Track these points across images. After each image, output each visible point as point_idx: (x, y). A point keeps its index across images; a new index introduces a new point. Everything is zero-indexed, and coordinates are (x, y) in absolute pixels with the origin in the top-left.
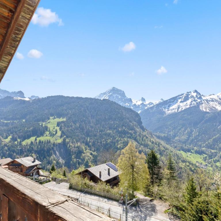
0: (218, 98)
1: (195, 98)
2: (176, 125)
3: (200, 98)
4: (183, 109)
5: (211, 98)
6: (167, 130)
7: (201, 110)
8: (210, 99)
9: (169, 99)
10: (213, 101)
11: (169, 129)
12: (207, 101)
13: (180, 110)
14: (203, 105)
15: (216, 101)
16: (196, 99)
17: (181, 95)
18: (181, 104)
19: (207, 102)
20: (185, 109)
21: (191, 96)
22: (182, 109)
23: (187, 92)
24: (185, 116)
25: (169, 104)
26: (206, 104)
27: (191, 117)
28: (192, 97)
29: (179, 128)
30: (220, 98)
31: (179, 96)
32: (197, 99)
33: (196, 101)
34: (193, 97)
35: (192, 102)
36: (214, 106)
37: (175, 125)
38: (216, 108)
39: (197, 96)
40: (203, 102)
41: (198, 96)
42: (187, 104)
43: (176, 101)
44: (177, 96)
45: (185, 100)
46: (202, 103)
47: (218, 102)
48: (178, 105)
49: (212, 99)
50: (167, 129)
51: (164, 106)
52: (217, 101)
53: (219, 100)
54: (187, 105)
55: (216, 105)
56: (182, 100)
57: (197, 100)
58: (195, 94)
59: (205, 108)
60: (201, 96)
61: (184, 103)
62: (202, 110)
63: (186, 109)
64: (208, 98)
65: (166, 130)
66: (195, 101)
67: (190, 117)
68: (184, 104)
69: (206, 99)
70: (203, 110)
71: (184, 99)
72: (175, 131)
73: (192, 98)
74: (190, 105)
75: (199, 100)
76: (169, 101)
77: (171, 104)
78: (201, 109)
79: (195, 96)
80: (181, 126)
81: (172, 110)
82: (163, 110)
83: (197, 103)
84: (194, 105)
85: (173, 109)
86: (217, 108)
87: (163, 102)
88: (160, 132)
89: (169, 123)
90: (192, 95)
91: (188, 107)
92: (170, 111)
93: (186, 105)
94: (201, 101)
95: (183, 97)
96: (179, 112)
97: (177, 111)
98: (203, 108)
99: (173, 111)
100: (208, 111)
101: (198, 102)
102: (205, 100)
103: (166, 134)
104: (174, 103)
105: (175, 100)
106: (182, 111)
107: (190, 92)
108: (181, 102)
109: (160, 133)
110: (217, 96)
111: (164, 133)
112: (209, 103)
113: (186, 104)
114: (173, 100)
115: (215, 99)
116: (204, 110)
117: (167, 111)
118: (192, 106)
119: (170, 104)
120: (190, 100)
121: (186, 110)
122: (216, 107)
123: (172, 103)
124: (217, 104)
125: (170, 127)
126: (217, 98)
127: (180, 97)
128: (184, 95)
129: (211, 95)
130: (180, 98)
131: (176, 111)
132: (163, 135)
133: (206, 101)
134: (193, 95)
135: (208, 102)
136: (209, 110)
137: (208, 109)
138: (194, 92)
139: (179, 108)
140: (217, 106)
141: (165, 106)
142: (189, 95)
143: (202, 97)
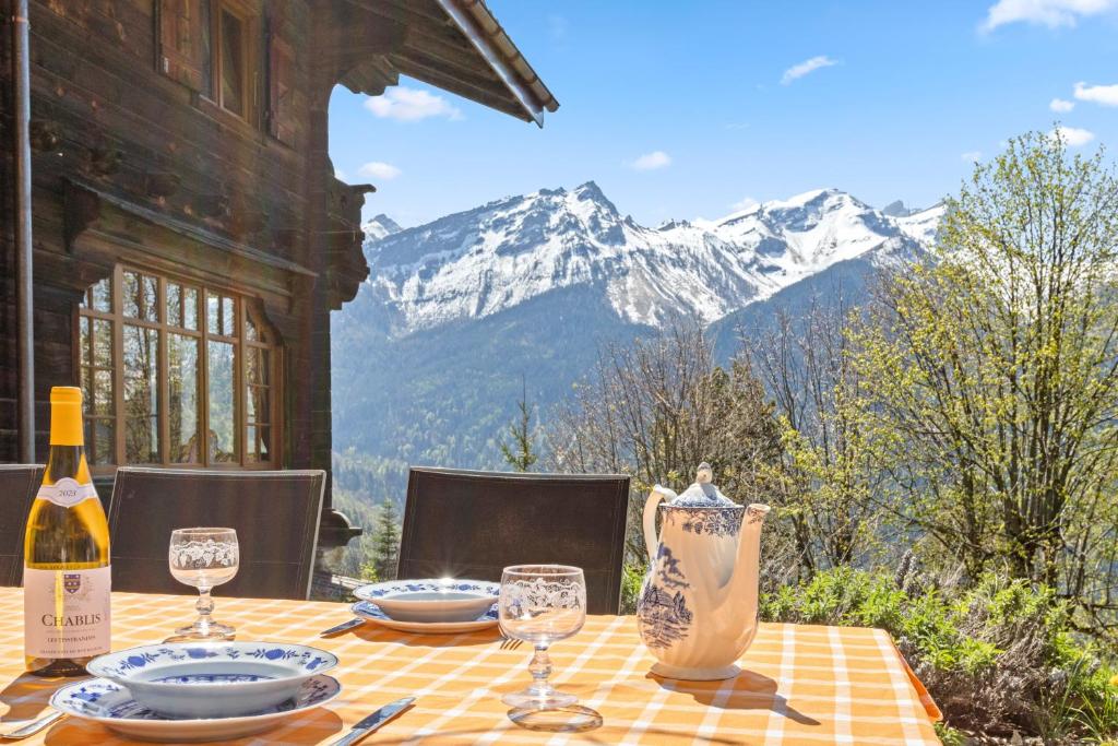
0: (710, 247)
1: (584, 232)
2: (470, 402)
3: (615, 236)
4: (514, 301)
5: (670, 246)
6: (410, 432)
7: (614, 313)
8: (667, 252)
9: (434, 226)
10: (679, 263)
11: (422, 429)
12: (649, 264)
13: (495, 299)
14: (630, 281)
15: (697, 262)
16: (591, 239)
17: (506, 206)
18: (506, 266)
19: (648, 269)
20: (524, 303)
21: (562, 220)
22: (508, 296)
23: (543, 192)
24: (524, 343)
25: (429, 256)
26: (643, 277)
27: (556, 357)
28: (571, 224)
29: (482, 421)
30: (718, 247)
31: (491, 207)
32: (597, 244)
33: (592, 257)
34: (575, 225)
35: (567, 255)
36: (685, 295)
37: (460, 405)
38: (692, 309)
39: (596, 225)
40: (629, 262)
41: (605, 224)
42: (536, 264)
43: (470, 238)
44: (481, 210)
45: (527, 241)
46: (625, 273)
47: (706, 271)
48: (486, 267)
49: (678, 253)
50: (410, 427)
51: (393, 269)
52: (705, 267)
53: (712, 261)
54: (539, 278)
55: (695, 291)
56: (512, 239)
57: (595, 250)
58: (583, 210)
59: (641, 306)
60: (618, 228)
61: (520, 259)
62: (620, 313)
63: (535, 299)
64: (658, 242)
65: (404, 434)
66: (583, 250)
67: (551, 352)
68: (522, 268)
69: (646, 248)
70: (624, 313)
71: (524, 236)
72: (460, 440)
73: (572, 233)
74: (556, 276)
75: (607, 251)
76: (427, 234)
77: (440, 256)
78: (616, 305)
79: (586, 223)
80: (499, 410)
81: (444, 300)
82: (387, 296)
83: (596, 268)
84: (577, 280)
85: (455, 294)
86: (698, 307)
87: (387, 239)
88: (360, 449)
89: (424, 386)
90: (570, 215)
91: (545, 285)
92: (430, 307)
93: (533, 274)
94: (619, 258)
95: (519, 221)
96: (490, 318)
97: (479, 311)
98: (628, 303)
99: (454, 307)
100: (653, 321)
101: (602, 264)
102: (641, 251)
103: (402, 458)
104: (457, 251)
105: (467, 232)
106: (505, 313)
107: (561, 192)
108: (503, 250)
109: (365, 454)
110: (706, 236)
111: (392, 454)
112: (658, 274)
113: (532, 265)
114: (455, 233)
115: (694, 256)
116: (634, 316)
117: (411, 305)
118: (566, 282)
119: (436, 262)
120: (555, 245)
121: (528, 304)
122: (694, 300)
123: (445, 253)
124: (701, 283)
125: (430, 415)
126: (703, 250)
127: (501, 214)
128: (525, 206)
129: (671, 226)
130: (498, 224)
131: (473, 311)
132: (381, 470)
133: (643, 262)
134: (574, 213)
135: (654, 269)
136: (657, 314)
137: (653, 308)
138: (581, 198)
139: (488, 288)
140: (703, 297)
141: (403, 268)
142: (555, 208)
143: (626, 230)
